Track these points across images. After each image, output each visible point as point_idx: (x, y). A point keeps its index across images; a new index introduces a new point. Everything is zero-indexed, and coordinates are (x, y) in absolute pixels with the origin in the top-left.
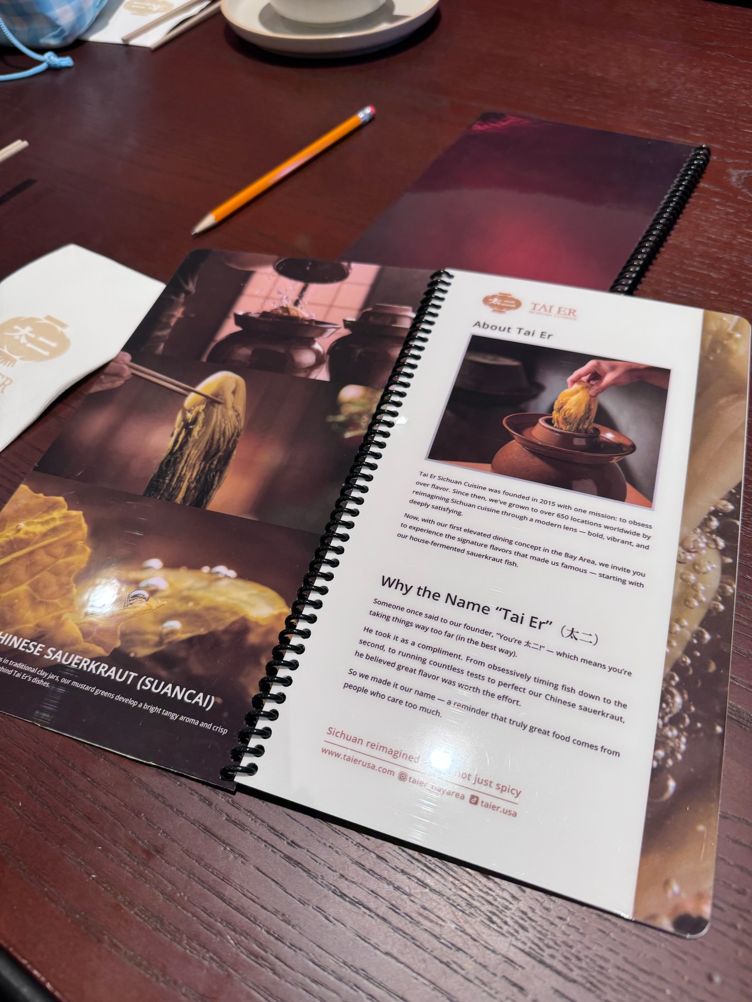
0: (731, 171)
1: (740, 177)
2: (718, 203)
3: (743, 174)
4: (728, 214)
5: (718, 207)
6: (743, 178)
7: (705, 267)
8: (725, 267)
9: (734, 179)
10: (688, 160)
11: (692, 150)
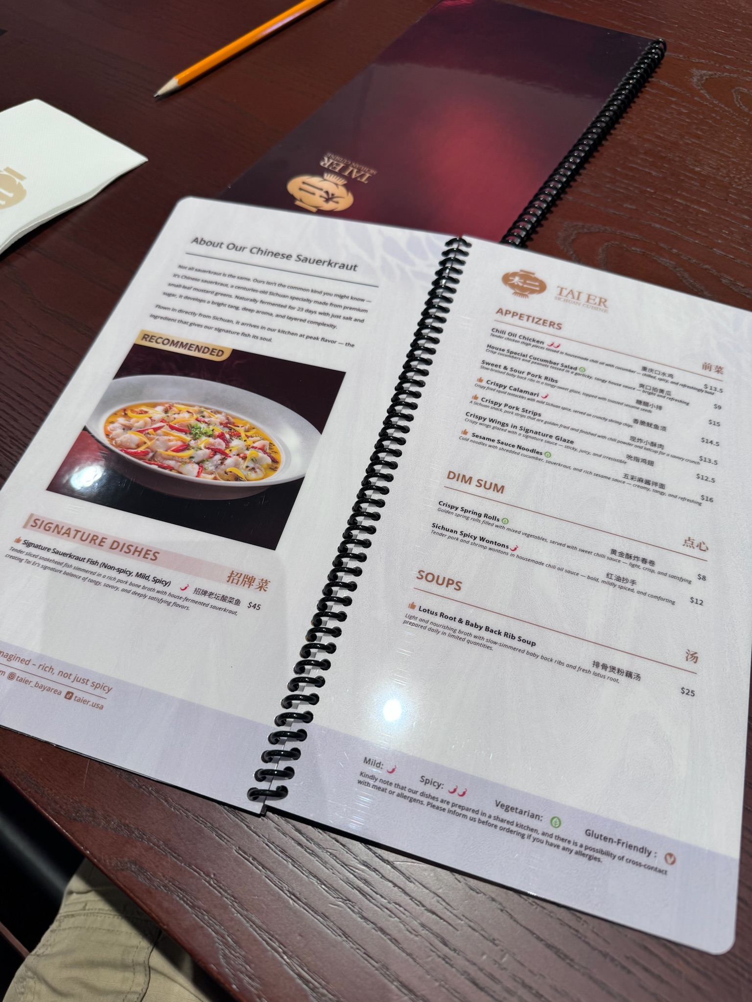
0: (694, 71)
1: (702, 77)
2: (675, 103)
3: (705, 75)
4: (681, 113)
5: (673, 106)
6: (704, 78)
7: (648, 164)
8: (666, 166)
9: (695, 80)
10: (643, 53)
11: (649, 44)
